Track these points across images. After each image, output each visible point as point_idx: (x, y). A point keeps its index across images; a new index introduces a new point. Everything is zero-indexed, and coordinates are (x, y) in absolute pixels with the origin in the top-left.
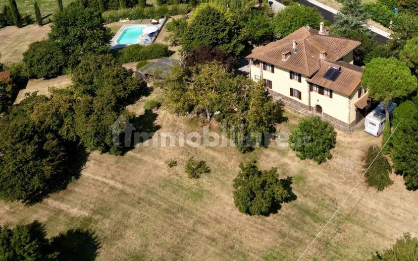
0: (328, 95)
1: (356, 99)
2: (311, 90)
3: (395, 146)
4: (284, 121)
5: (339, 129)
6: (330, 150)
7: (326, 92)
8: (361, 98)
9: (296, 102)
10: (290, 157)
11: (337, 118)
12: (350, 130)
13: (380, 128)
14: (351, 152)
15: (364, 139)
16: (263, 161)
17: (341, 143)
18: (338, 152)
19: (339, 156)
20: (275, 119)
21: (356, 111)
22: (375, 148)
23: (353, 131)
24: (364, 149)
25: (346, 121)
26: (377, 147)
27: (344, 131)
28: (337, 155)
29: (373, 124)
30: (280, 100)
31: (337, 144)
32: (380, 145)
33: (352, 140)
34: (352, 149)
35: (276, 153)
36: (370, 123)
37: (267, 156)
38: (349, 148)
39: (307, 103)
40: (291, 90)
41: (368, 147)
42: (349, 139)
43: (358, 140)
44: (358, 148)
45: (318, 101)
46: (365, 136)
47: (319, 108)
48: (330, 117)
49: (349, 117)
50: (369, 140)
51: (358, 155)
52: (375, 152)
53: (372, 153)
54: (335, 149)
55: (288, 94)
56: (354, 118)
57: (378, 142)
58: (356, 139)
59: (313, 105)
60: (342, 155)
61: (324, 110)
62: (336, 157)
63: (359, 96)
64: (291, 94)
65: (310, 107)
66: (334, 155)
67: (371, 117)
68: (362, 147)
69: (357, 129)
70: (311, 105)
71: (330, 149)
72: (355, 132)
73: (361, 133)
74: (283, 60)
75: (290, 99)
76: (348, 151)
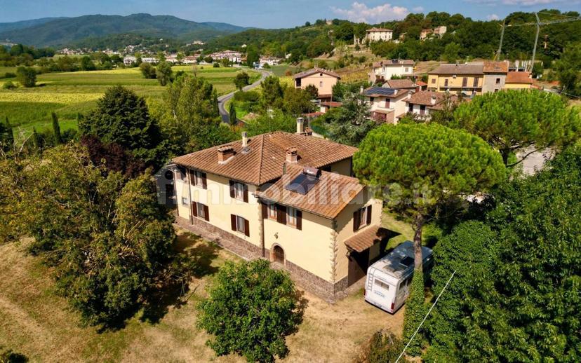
0: (293, 224)
1: (348, 231)
2: (265, 215)
3: (438, 336)
4: (209, 274)
5: (314, 293)
6: (287, 337)
7: (291, 219)
8: (360, 232)
9: (241, 240)
10: (195, 348)
11: (310, 270)
12: (335, 297)
13: (397, 293)
14: (330, 344)
15: (363, 316)
16: (132, 354)
17: (312, 321)
18: (302, 343)
19: (303, 352)
20: (194, 270)
21: (349, 258)
22: (387, 339)
23: (341, 299)
24: (361, 337)
25: (327, 276)
26: (393, 336)
27: (323, 297)
28: (300, 348)
29: (382, 284)
30: (217, 240)
31: (304, 323)
32: (399, 333)
33: (338, 317)
34: (333, 336)
35: (169, 336)
36: (377, 282)
37: (147, 342)
38: (330, 334)
39: (258, 243)
40: (233, 217)
41: (371, 336)
42: (331, 315)
43: (351, 318)
44: (348, 336)
45: (277, 237)
46: (365, 310)
47: (279, 251)
48: (299, 268)
49: (334, 268)
50: (375, 319)
51: (347, 353)
52: (386, 347)
53: (380, 352)
54: (297, 335)
55: (227, 227)
56: (344, 273)
57: (395, 325)
58: (346, 317)
59: (269, 246)
60: (310, 351)
61: (289, 256)
62: (298, 354)
63: (356, 228)
64: (234, 228)
65: (264, 249)
66: (292, 349)
67: (378, 270)
68: (357, 334)
69: (349, 295)
70: (266, 247)
71: (287, 334)
72: (346, 301)
73: (358, 303)
74: (219, 162)
75: (233, 236)
76: (326, 343)
